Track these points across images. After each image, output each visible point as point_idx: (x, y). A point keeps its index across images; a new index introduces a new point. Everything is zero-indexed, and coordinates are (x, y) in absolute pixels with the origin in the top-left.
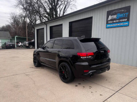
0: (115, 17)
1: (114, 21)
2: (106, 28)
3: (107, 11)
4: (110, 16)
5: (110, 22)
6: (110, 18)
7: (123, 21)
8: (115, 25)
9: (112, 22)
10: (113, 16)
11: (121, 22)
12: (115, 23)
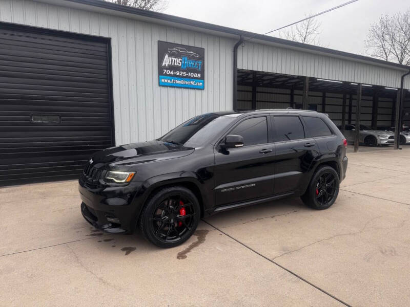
0: (178, 62)
1: (178, 73)
2: (160, 85)
3: (159, 41)
4: (167, 56)
5: (168, 72)
6: (167, 61)
7: (194, 78)
8: (179, 82)
9: (172, 73)
10: (173, 59)
11: (190, 77)
12: (179, 76)
